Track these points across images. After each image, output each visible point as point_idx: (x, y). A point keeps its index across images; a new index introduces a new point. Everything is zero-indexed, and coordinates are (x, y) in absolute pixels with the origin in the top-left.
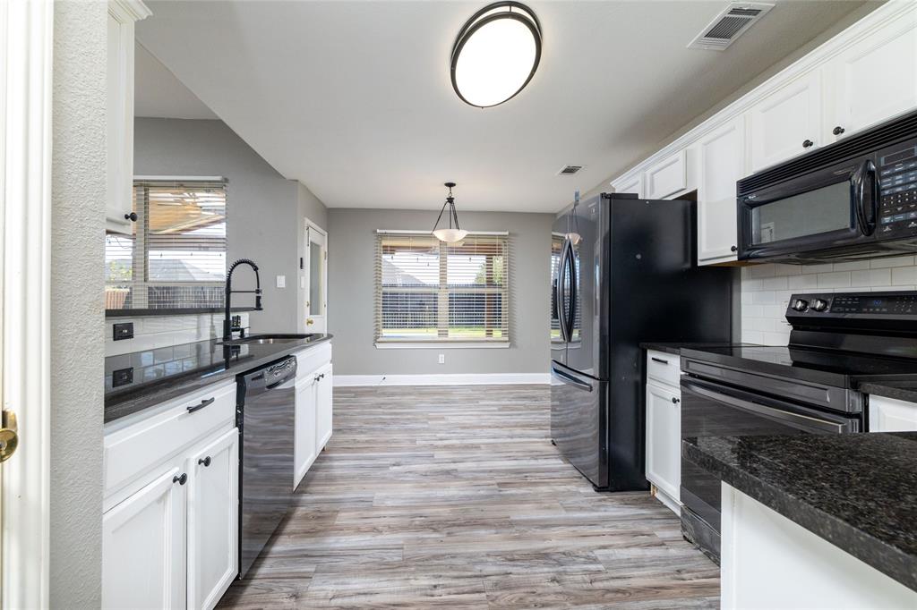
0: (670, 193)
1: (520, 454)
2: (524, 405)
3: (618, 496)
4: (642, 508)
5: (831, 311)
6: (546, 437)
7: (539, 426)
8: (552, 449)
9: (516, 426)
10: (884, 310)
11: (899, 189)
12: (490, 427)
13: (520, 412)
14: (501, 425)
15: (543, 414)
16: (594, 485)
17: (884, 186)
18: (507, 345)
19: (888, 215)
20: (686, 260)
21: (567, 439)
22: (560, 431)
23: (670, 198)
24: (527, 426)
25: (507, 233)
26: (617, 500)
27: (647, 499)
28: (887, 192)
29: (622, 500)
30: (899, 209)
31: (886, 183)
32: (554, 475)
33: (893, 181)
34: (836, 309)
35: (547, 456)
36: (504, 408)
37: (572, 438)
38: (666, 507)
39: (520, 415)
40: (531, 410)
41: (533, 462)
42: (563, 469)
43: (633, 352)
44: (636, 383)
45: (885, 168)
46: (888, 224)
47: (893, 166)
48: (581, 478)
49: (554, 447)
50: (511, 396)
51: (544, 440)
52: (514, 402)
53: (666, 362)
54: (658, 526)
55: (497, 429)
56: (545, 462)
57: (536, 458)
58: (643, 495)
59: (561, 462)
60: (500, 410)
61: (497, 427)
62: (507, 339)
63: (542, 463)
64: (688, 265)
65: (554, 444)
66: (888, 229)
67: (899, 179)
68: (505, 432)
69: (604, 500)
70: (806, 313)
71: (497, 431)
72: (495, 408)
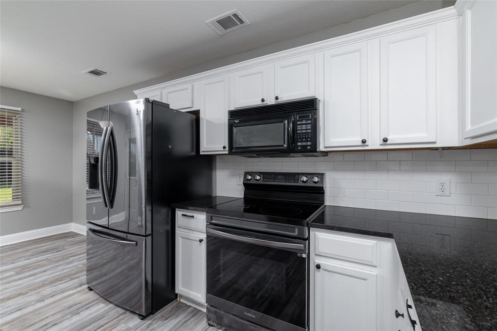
0: (182, 108)
1: (58, 316)
2: (47, 260)
3: (158, 314)
4: (177, 317)
5: (263, 181)
6: (81, 286)
7: (70, 276)
8: (91, 295)
9: (44, 285)
10: (284, 181)
11: (304, 131)
12: (9, 298)
13: (44, 269)
14: (24, 291)
15: (70, 263)
16: (140, 315)
17: (298, 129)
18: (20, 208)
19: (299, 142)
20: (192, 151)
21: (104, 278)
22: (96, 273)
23: (184, 111)
24: (57, 280)
25: (19, 109)
26: (159, 319)
27: (177, 306)
28: (299, 132)
29: (163, 316)
30: (304, 140)
31: (299, 127)
32: (102, 322)
33: (302, 127)
34: (265, 180)
35: (87, 306)
36: (24, 269)
37: (109, 276)
38: (190, 306)
39: (45, 271)
40: (56, 262)
41: (75, 319)
42: (107, 312)
43: (164, 211)
44: (167, 231)
45: (299, 121)
46: (300, 146)
47: (302, 120)
48: (125, 313)
49: (92, 292)
50: (29, 253)
51: (79, 289)
52: (33, 260)
53: (193, 217)
54: (192, 325)
55: (20, 297)
56: (88, 312)
57: (77, 313)
58: (173, 304)
59: (102, 305)
60: (18, 274)
61: (20, 294)
62: (20, 202)
63: (86, 315)
64: (194, 153)
65: (91, 290)
66: (299, 148)
67: (304, 127)
68: (32, 297)
69: (151, 324)
70: (252, 182)
71: (21, 300)
72: (13, 273)
